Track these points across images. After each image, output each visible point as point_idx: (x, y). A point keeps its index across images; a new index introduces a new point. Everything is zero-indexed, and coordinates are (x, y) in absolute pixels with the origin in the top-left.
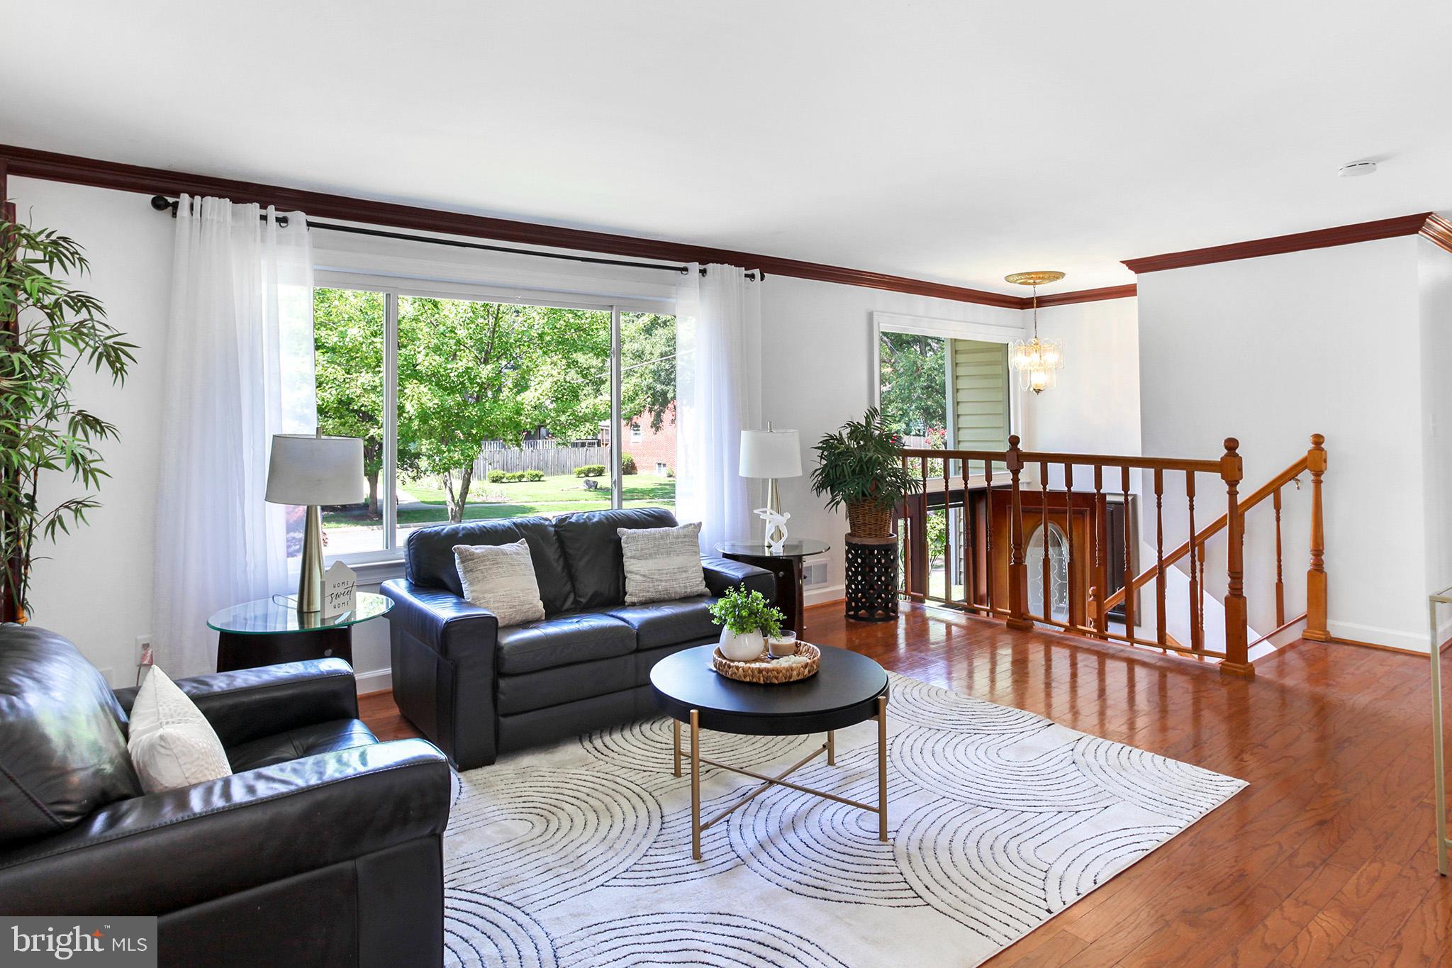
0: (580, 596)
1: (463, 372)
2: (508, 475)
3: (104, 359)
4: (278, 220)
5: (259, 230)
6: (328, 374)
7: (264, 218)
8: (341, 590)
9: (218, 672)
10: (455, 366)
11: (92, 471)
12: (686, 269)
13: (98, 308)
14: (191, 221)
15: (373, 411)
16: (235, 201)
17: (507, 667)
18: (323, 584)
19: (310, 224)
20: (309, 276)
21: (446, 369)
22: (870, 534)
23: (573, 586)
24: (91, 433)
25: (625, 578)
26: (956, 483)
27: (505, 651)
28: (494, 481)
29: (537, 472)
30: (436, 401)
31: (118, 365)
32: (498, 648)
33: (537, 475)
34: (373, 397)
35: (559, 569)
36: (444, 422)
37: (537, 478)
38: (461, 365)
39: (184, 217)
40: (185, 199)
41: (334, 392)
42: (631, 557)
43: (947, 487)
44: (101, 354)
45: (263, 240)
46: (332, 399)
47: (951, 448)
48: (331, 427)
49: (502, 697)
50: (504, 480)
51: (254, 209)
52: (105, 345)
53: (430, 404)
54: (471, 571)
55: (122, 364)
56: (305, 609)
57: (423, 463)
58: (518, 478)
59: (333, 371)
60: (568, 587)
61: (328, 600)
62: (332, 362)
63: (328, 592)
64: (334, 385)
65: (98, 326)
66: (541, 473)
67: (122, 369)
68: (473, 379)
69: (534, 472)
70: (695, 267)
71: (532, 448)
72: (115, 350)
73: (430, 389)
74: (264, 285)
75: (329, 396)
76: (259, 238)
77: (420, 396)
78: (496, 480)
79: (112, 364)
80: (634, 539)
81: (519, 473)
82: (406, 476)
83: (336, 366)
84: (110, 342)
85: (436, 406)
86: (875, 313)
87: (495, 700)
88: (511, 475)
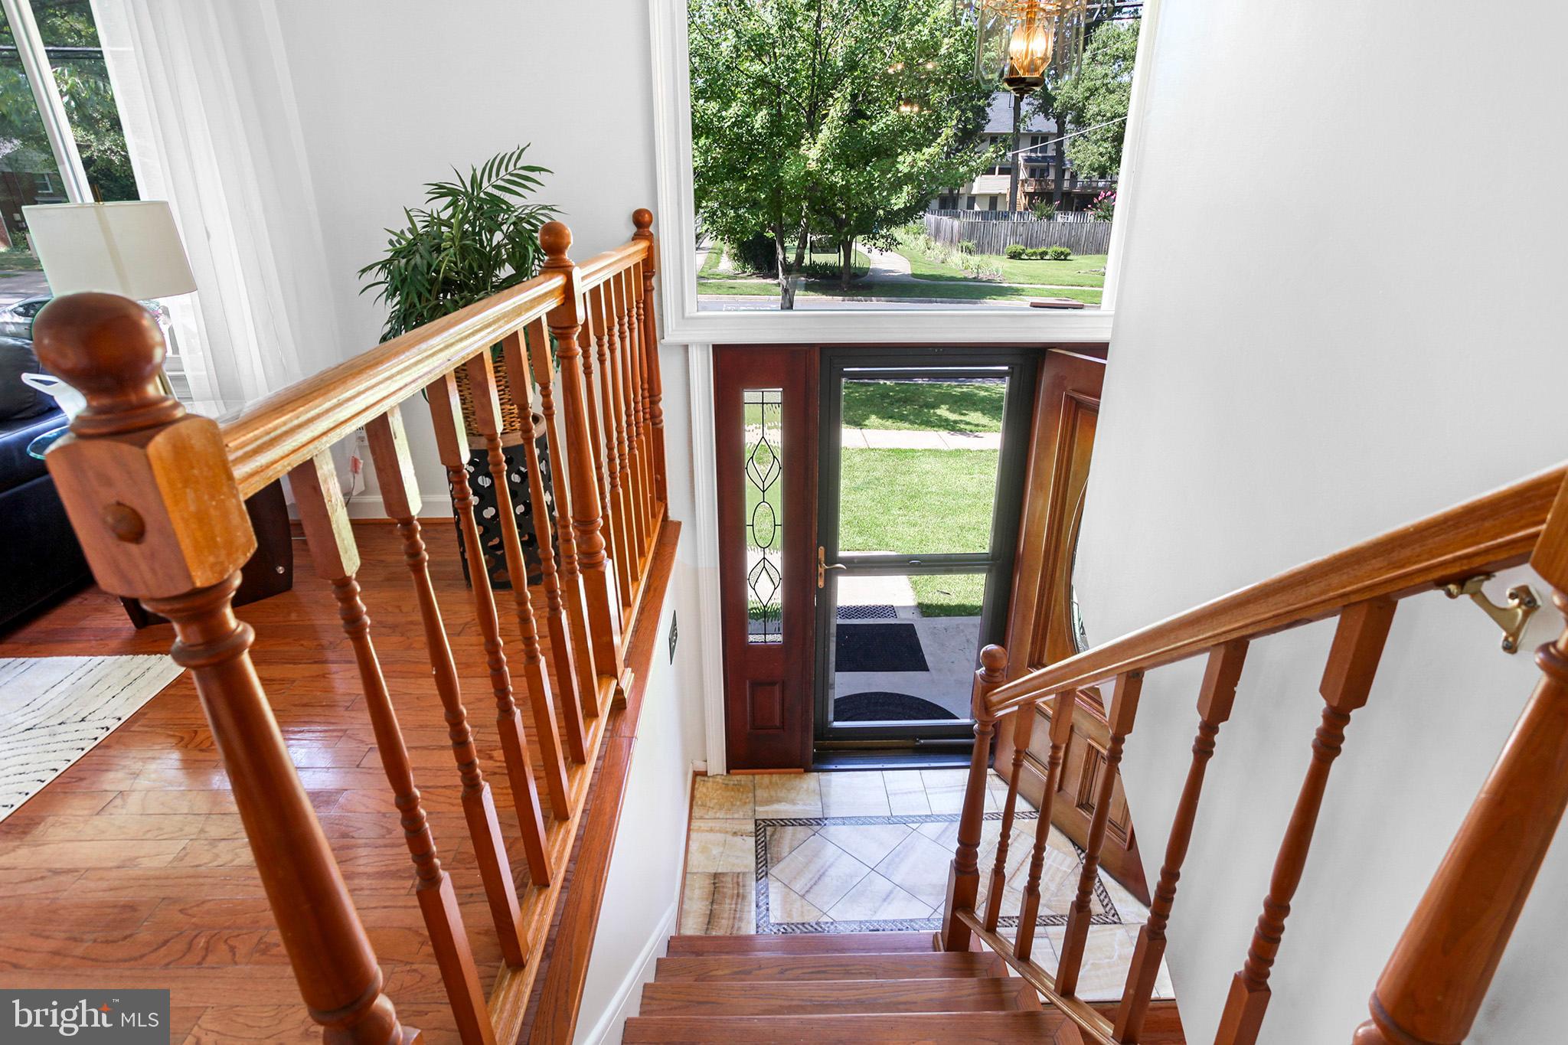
2: (1029, 250)
28: (1011, 258)
29: (1063, 249)
33: (1062, 253)
37: (1061, 257)
50: (1023, 257)
58: (1040, 255)
66: (1068, 251)
69: (1059, 249)
78: (1015, 256)
81: (1041, 250)
88: (1032, 251)
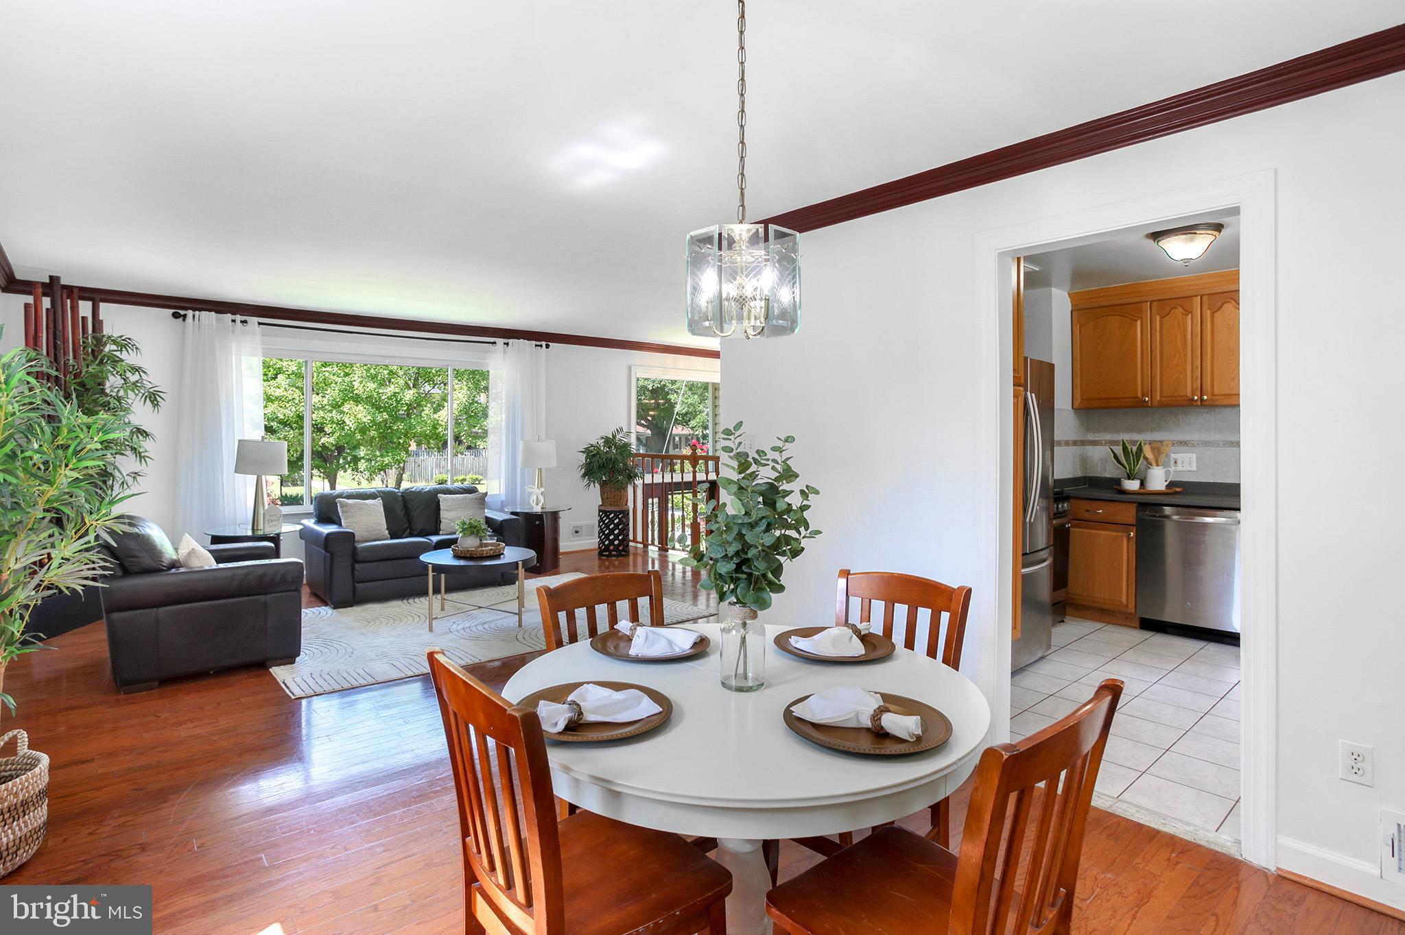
0: (413, 531)
1: (391, 396)
3: (148, 399)
4: (241, 322)
5: (231, 328)
6: (288, 395)
7: (234, 321)
8: (274, 518)
9: (211, 544)
10: (385, 391)
11: (144, 457)
12: (495, 343)
13: (144, 372)
14: (194, 324)
15: (322, 424)
16: (217, 312)
17: (361, 557)
18: (264, 514)
19: (260, 324)
20: (260, 352)
21: (378, 392)
22: (611, 504)
23: (410, 524)
24: (141, 437)
25: (441, 521)
26: (688, 478)
27: (358, 550)
29: (477, 476)
30: (369, 418)
31: (156, 403)
32: (355, 549)
34: (322, 413)
35: (402, 515)
36: (380, 433)
38: (390, 390)
39: (189, 323)
40: (190, 313)
41: (293, 409)
42: (444, 510)
43: (682, 479)
44: (146, 397)
45: (233, 332)
46: (292, 414)
47: (710, 454)
48: (292, 436)
49: (356, 572)
51: (229, 317)
52: (148, 392)
53: (365, 420)
54: (346, 512)
55: (158, 402)
56: (255, 528)
57: (362, 465)
58: (461, 481)
59: (292, 392)
60: (406, 525)
61: (267, 522)
62: (292, 386)
63: (267, 518)
64: (294, 404)
65: (144, 382)
67: (158, 404)
68: (399, 401)
69: (475, 477)
70: (500, 341)
71: (473, 457)
72: (154, 394)
73: (365, 408)
74: (234, 357)
75: (290, 412)
76: (231, 331)
77: (358, 414)
79: (152, 402)
80: (446, 500)
82: (361, 478)
83: (294, 389)
84: (151, 390)
85: (369, 421)
86: (632, 367)
87: (353, 574)
